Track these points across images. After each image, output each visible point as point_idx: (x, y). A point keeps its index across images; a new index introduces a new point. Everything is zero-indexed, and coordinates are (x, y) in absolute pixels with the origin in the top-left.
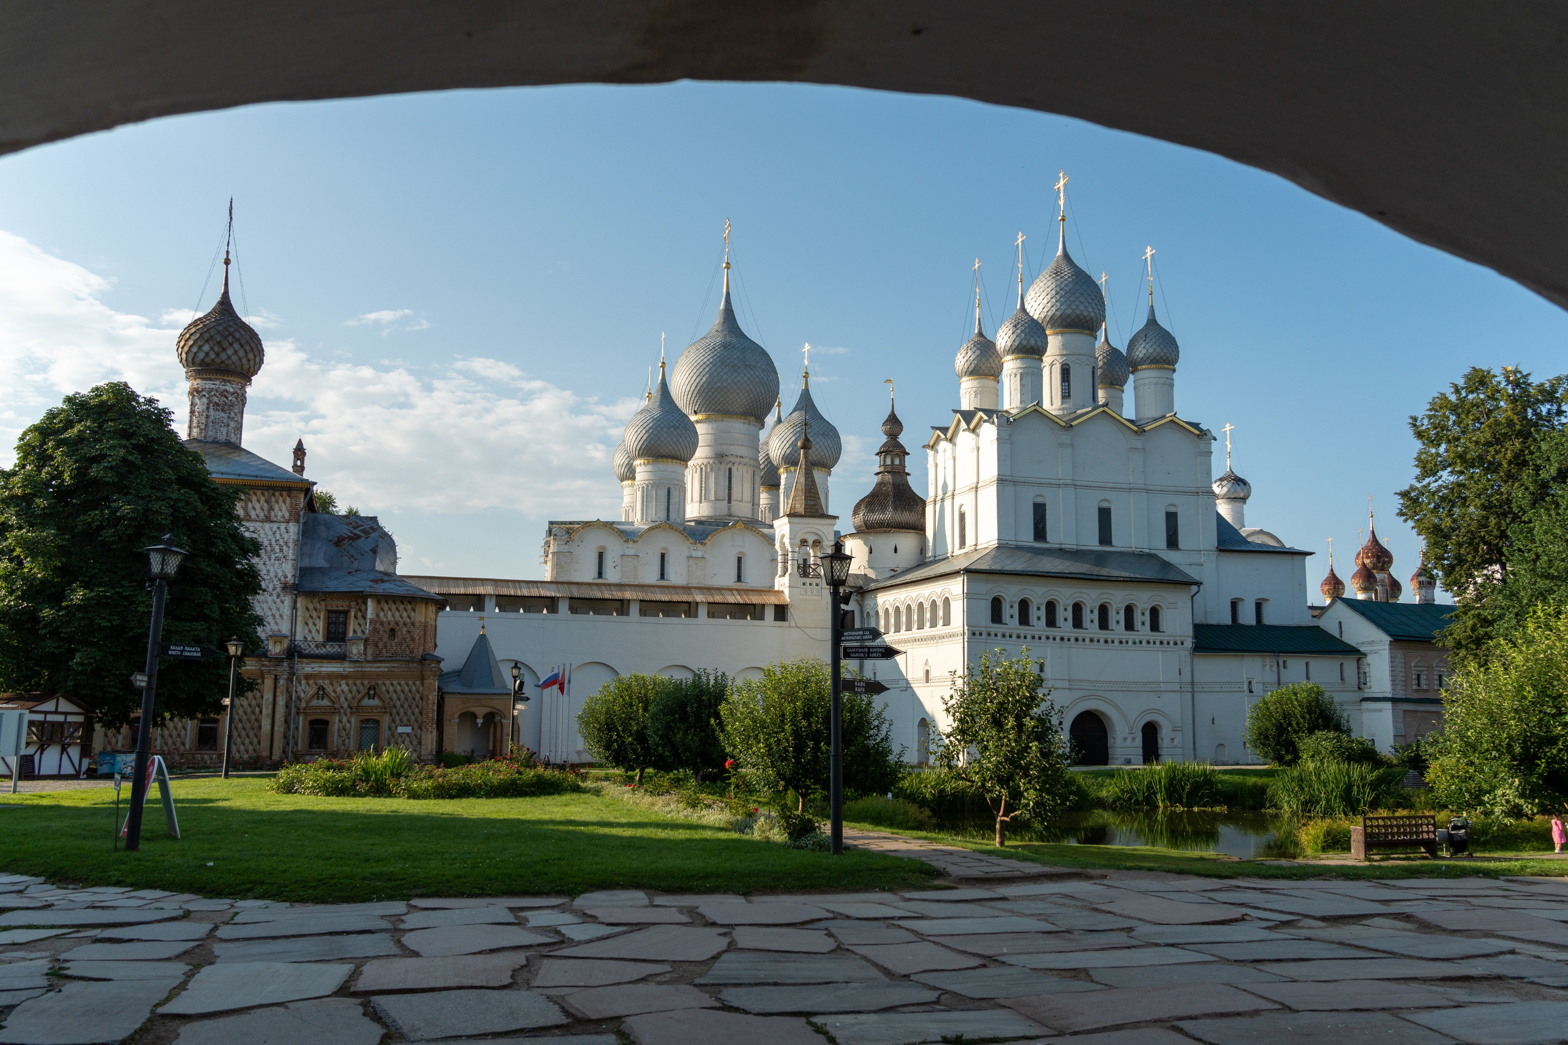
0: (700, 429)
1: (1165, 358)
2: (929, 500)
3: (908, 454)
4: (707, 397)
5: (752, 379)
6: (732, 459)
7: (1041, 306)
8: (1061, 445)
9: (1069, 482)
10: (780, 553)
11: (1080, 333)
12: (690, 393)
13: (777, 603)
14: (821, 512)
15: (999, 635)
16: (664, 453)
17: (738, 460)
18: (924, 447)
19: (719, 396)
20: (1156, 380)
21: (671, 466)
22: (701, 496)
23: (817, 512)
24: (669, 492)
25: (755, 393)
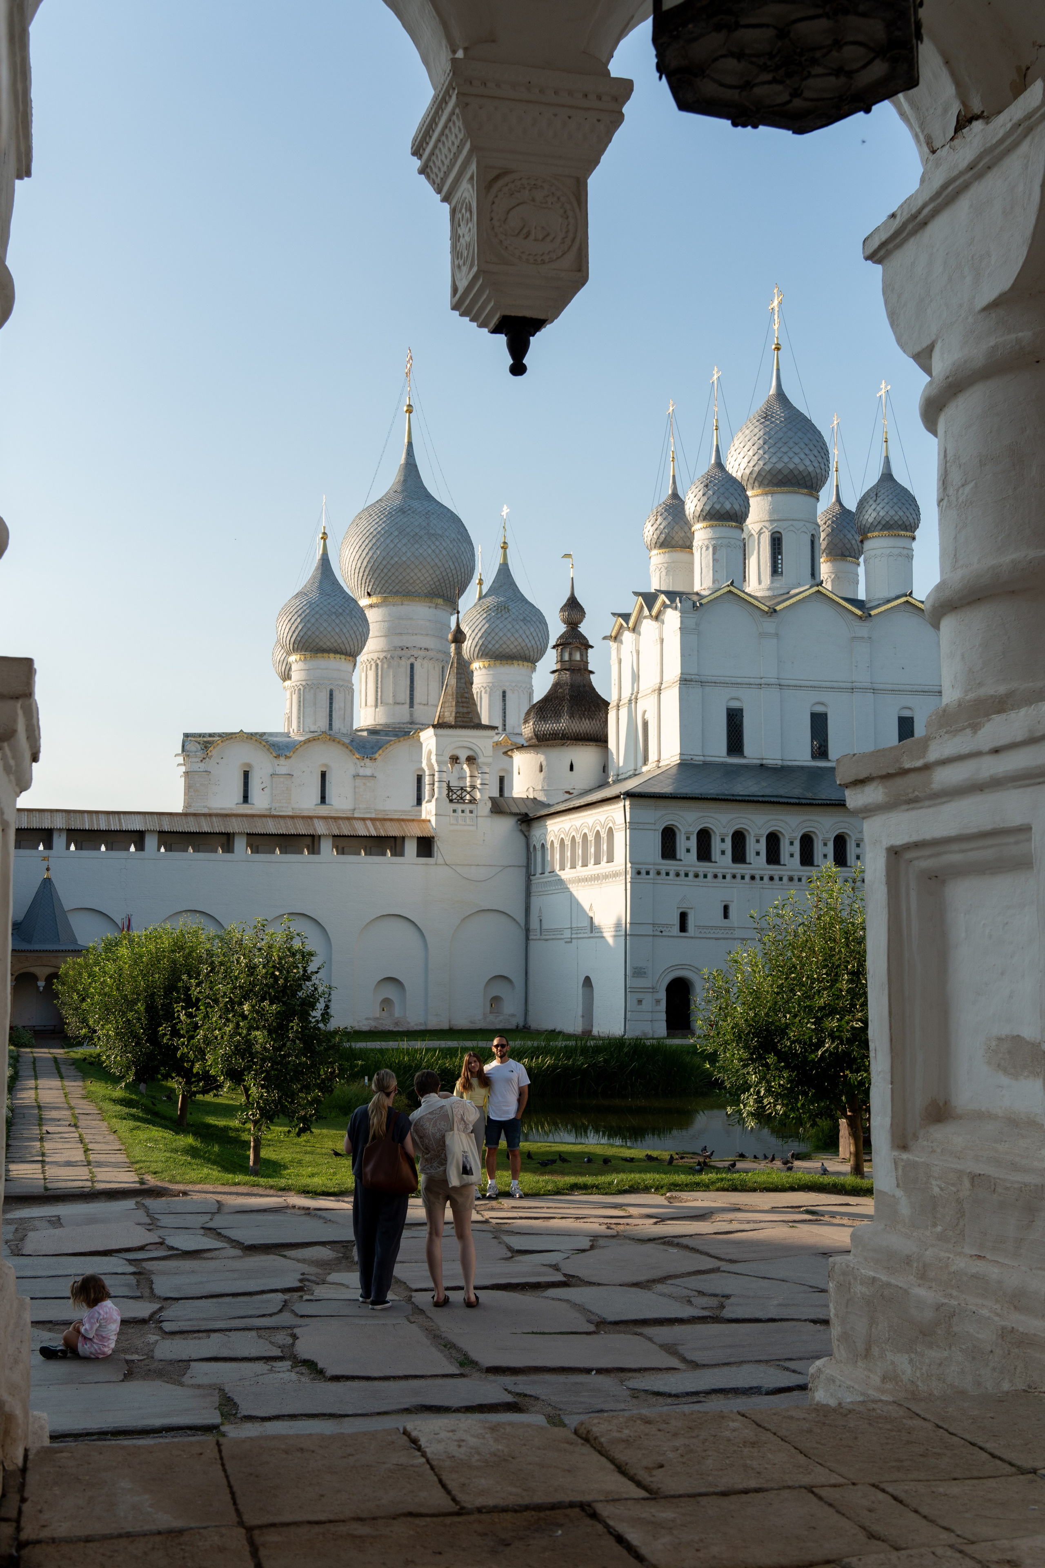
0: (373, 616)
1: (900, 523)
2: (613, 704)
3: (592, 647)
4: (382, 575)
5: (437, 551)
6: (415, 653)
7: (746, 460)
8: (762, 635)
9: (773, 681)
10: (427, 773)
11: (795, 493)
12: (362, 570)
13: (420, 834)
14: (476, 721)
15: (672, 874)
16: (325, 647)
17: (422, 653)
18: (605, 638)
19: (397, 574)
20: (888, 551)
21: (334, 664)
22: (377, 699)
23: (471, 721)
24: (331, 695)
25: (442, 569)
